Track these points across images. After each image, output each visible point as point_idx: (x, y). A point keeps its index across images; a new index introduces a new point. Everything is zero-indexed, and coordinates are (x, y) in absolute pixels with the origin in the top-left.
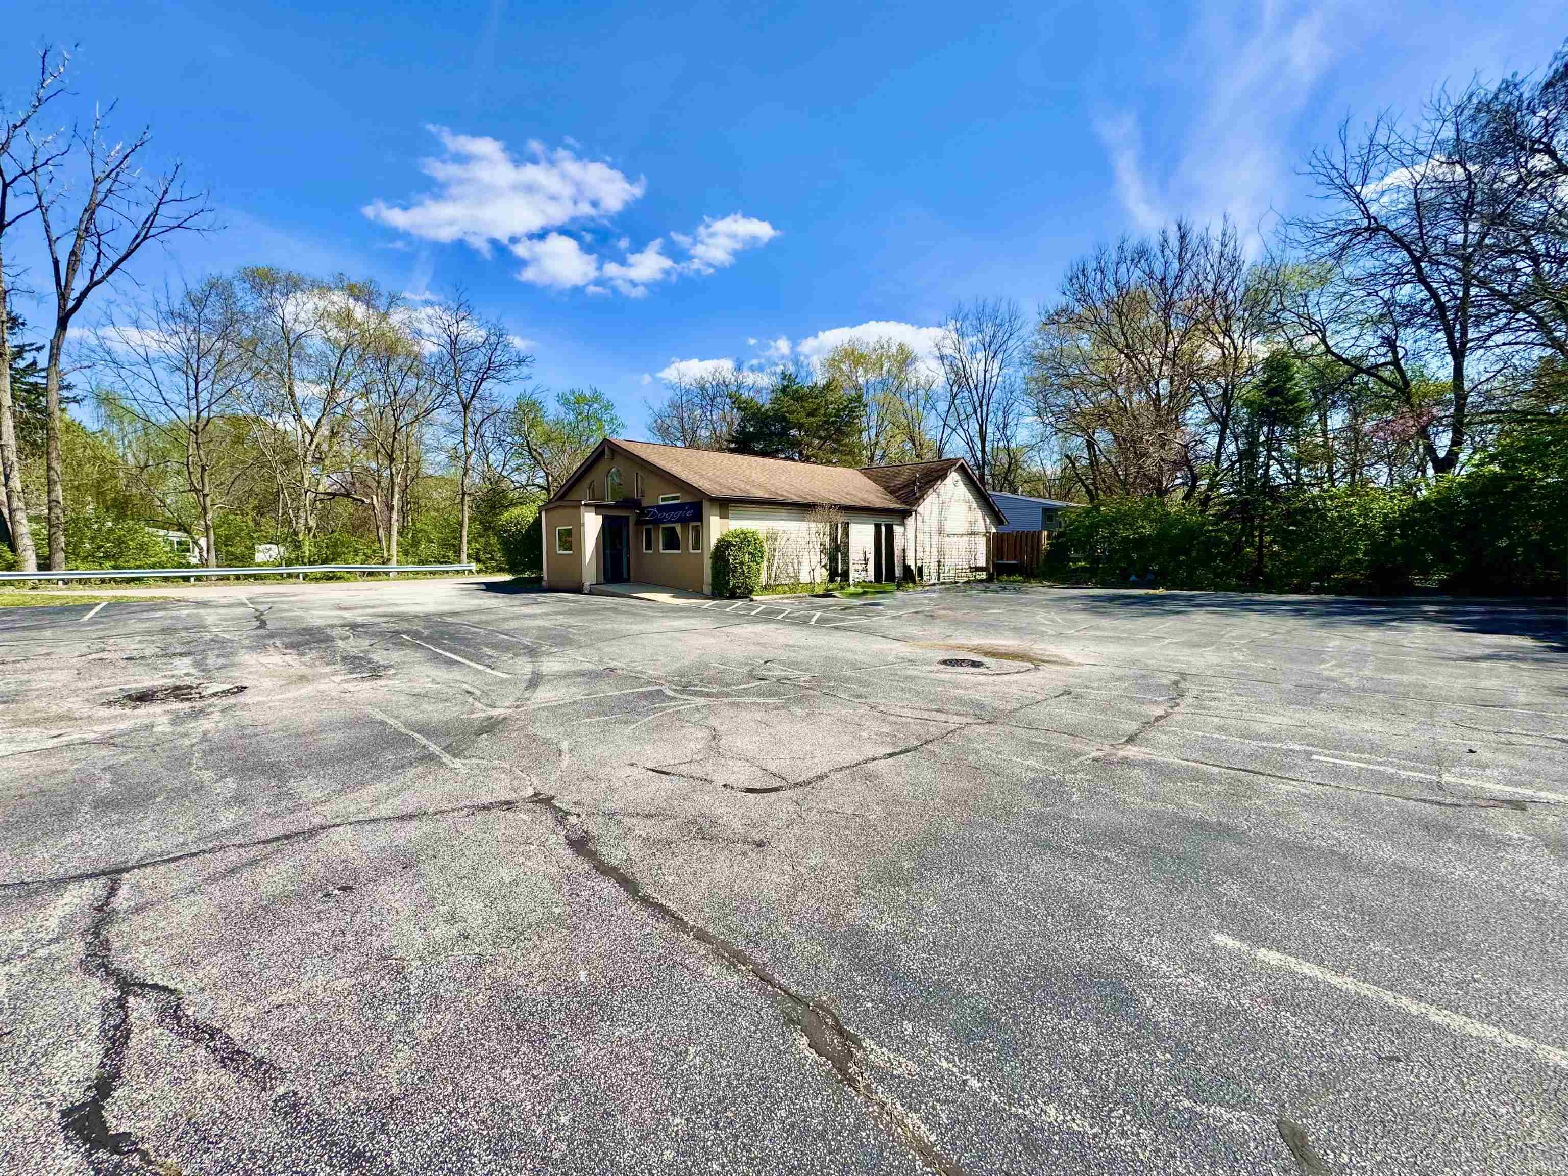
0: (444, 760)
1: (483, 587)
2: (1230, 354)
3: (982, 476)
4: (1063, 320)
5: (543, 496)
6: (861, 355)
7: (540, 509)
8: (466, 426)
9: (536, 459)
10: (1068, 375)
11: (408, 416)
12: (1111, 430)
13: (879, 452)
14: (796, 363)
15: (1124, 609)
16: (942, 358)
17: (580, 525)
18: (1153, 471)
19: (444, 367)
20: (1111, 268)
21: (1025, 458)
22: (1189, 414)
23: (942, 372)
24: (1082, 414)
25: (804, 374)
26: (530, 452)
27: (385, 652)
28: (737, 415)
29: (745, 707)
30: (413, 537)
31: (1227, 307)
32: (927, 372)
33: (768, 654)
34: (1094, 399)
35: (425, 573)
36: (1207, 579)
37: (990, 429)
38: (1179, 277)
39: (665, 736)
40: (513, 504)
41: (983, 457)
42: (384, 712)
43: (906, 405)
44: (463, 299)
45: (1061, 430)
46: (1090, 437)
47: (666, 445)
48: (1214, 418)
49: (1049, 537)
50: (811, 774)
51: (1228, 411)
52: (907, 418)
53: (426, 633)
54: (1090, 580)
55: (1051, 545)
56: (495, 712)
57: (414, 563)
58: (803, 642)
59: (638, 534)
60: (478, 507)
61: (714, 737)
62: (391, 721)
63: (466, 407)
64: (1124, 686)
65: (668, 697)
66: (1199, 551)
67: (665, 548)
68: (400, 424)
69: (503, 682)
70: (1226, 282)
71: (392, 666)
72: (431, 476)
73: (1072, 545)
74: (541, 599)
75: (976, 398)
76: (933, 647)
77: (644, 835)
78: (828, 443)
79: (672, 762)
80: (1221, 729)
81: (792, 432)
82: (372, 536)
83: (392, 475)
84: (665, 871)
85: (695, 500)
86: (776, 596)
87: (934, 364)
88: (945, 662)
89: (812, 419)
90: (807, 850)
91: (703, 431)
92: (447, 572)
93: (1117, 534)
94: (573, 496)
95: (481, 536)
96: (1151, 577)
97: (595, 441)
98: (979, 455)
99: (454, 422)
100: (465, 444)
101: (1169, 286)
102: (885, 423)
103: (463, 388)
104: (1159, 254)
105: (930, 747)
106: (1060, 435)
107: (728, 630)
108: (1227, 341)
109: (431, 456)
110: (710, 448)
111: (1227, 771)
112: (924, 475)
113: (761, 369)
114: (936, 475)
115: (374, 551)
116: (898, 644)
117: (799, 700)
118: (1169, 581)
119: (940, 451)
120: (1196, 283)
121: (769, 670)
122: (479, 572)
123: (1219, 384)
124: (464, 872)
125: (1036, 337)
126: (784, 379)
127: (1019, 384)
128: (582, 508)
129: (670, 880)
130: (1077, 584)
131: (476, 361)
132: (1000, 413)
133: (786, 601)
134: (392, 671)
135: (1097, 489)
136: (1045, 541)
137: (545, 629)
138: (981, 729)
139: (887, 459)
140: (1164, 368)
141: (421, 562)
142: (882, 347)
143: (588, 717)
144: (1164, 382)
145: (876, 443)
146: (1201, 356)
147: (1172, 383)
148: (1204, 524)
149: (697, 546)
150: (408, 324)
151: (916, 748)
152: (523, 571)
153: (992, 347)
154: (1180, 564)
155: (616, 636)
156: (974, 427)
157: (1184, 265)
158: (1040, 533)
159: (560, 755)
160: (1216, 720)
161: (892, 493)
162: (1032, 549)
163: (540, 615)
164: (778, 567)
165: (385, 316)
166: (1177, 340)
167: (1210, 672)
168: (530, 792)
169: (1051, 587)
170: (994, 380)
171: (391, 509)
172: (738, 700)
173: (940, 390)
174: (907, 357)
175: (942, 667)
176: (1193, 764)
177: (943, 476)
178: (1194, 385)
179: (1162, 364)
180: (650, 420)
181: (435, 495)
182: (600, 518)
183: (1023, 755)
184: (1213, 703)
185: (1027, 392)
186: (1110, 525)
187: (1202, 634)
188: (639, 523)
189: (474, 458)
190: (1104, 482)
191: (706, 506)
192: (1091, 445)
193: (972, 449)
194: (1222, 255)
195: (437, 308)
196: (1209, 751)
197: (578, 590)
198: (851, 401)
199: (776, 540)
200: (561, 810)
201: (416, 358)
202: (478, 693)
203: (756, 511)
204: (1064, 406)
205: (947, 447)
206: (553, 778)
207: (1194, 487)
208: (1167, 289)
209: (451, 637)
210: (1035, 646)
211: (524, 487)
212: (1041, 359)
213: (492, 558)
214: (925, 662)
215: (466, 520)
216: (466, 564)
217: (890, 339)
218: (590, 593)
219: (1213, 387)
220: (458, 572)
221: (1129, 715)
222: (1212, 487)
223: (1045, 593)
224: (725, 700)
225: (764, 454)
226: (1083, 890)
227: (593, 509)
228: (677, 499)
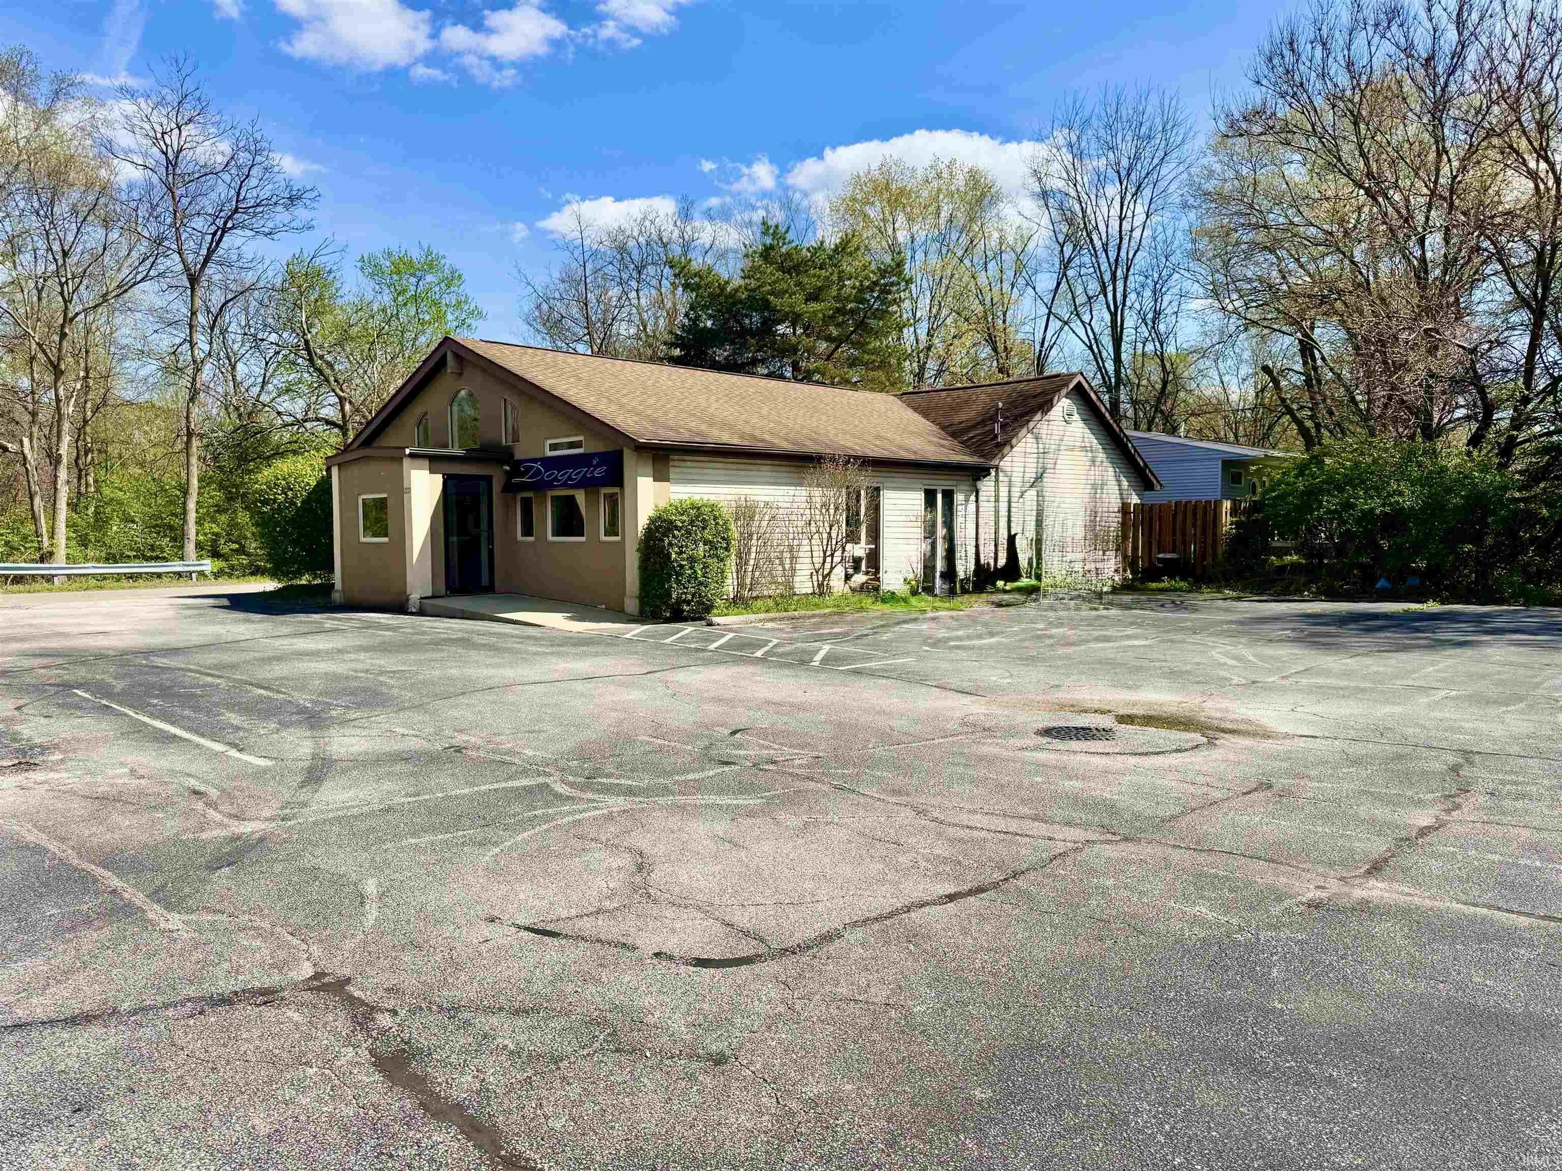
0: (150, 915)
1: (226, 602)
2: (1548, 190)
3: (1115, 404)
4: (1256, 129)
5: (334, 438)
6: (902, 192)
7: (330, 462)
8: (194, 313)
9: (320, 371)
10: (1265, 227)
11: (87, 296)
12: (1343, 322)
13: (932, 365)
14: (787, 204)
15: (1368, 639)
16: (1045, 195)
17: (401, 491)
18: (1413, 394)
19: (153, 207)
20: (1340, 39)
21: (1192, 371)
22: (1478, 294)
23: (1045, 221)
24: (1292, 294)
25: (802, 224)
26: (311, 360)
27: (43, 721)
28: (682, 300)
29: (697, 811)
30: (96, 513)
31: (1542, 106)
32: (1019, 220)
33: (741, 717)
34: (1311, 268)
35: (118, 577)
36: (1511, 585)
37: (1130, 321)
38: (1458, 55)
39: (553, 867)
40: (279, 453)
41: (1117, 372)
42: (42, 829)
43: (982, 279)
44: (189, 85)
45: (1254, 323)
46: (1306, 335)
47: (557, 350)
48: (1522, 302)
49: (1234, 511)
50: (810, 934)
51: (1546, 289)
52: (982, 302)
53: (119, 686)
54: (1306, 586)
55: (1238, 525)
56: (246, 828)
57: (98, 560)
58: (799, 697)
59: (508, 507)
60: (215, 458)
61: (640, 868)
62: (53, 846)
63: (194, 280)
64: (1364, 774)
65: (559, 797)
66: (1498, 534)
67: (557, 532)
68: (72, 310)
69: (260, 774)
70: (1540, 63)
71: (56, 747)
72: (130, 403)
73: (1275, 527)
74: (329, 624)
75: (1104, 266)
76: (1027, 705)
77: (512, 1047)
78: (844, 347)
79: (564, 914)
80: (1534, 848)
81: (781, 329)
82: (21, 510)
83: (58, 400)
84: (549, 1110)
85: (611, 449)
86: (752, 617)
87: (1030, 206)
88: (1047, 732)
89: (814, 306)
90: (802, 1070)
91: (624, 325)
92: (159, 575)
93: (1353, 506)
94: (390, 439)
95: (220, 510)
96: (1414, 581)
97: (428, 341)
98: (1110, 366)
99: (174, 306)
100: (192, 345)
101: (1440, 70)
102: (944, 312)
103: (189, 245)
104: (1423, 15)
105: (1021, 883)
106: (1253, 331)
107: (669, 676)
108: (1543, 166)
109: (130, 366)
110: (636, 357)
111: (1543, 923)
112: (1012, 404)
113: (724, 215)
114: (1033, 403)
115: (25, 538)
116: (966, 700)
117: (792, 800)
118: (1446, 588)
119: (1041, 362)
120: (1487, 67)
121: (740, 746)
122: (217, 575)
123: (1528, 242)
124: (184, 1117)
125: (1210, 160)
126: (765, 233)
127: (1181, 242)
128: (406, 462)
129: (558, 1126)
130: (1283, 595)
131: (213, 196)
132: (1148, 293)
133: (769, 625)
134: (57, 756)
135: (1318, 426)
136: (1227, 521)
137: (336, 677)
138: (1111, 852)
139: (947, 377)
140: (1433, 213)
141: (111, 558)
142: (939, 176)
143: (414, 835)
144: (1434, 240)
145: (929, 348)
146: (1498, 193)
147: (1447, 241)
148: (1505, 488)
149: (613, 528)
150: (87, 130)
151: (996, 885)
152: (298, 574)
153: (1133, 177)
154: (1463, 560)
155: (468, 689)
156: (1101, 317)
157: (1466, 33)
158: (1218, 504)
159: (362, 904)
160: (1525, 833)
161: (954, 435)
162: (1204, 532)
163: (327, 652)
164: (756, 566)
165: (46, 116)
166: (1456, 164)
167: (1515, 749)
168: (307, 970)
169: (1239, 599)
170: (1137, 234)
171: (55, 460)
172: (681, 799)
173: (1041, 253)
174: (983, 194)
175: (1045, 740)
176: (1485, 911)
177: (1045, 406)
178: (1486, 244)
179: (1430, 207)
180: (528, 306)
181: (138, 436)
182: (437, 480)
183: (1186, 898)
184: (1520, 804)
185: (1195, 255)
186: (1341, 490)
187: (1502, 682)
188: (509, 488)
189: (207, 371)
190: (1331, 413)
191: (629, 459)
192: (1307, 348)
193: (1098, 357)
194: (1532, 17)
195: (141, 100)
196: (1512, 888)
197: (399, 607)
198: (883, 273)
199: (752, 518)
200: (363, 1003)
201: (103, 191)
202: (214, 793)
203: (716, 467)
204: (1260, 279)
205: (1054, 352)
206: (349, 945)
207: (1487, 421)
208: (1436, 75)
209: (166, 692)
210: (1209, 704)
211: (300, 423)
212: (1220, 199)
213: (242, 551)
214: (1012, 731)
215: (195, 482)
216: (192, 561)
217: (953, 162)
218: (421, 613)
219: (1519, 247)
220: (179, 575)
221: (1376, 827)
222: (1517, 423)
223: (1227, 610)
224: (661, 801)
225: (731, 367)
226: (1290, 1135)
227: (426, 463)
228: (579, 446)
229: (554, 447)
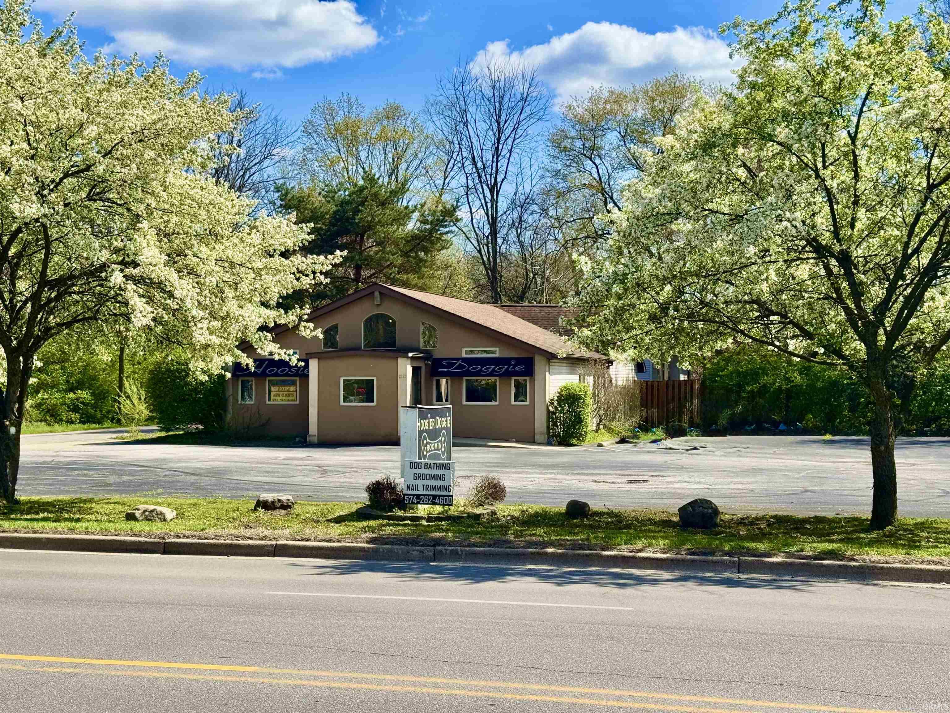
17: (396, 376)
85: (523, 356)
128: (402, 360)
149: (520, 399)
182: (411, 369)
191: (539, 363)
197: (389, 443)
227: (410, 360)
228: (493, 353)
229: (470, 352)
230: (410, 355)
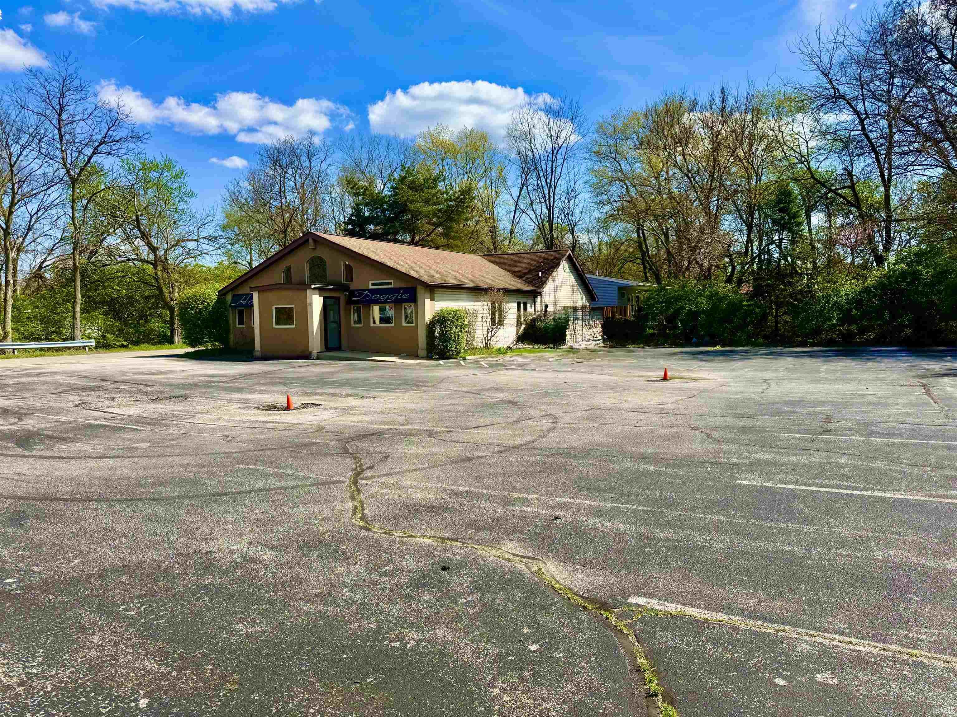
17: (306, 306)
55: (635, 316)
85: (409, 286)
92: (69, 348)
96: (707, 338)
114: (552, 263)
118: (720, 341)
128: (309, 291)
130: (657, 345)
136: (630, 314)
149: (410, 321)
161: (519, 277)
171: (6, 284)
177: (557, 265)
182: (322, 300)
188: (349, 302)
191: (420, 291)
197: (306, 356)
203: (449, 293)
215: (79, 295)
218: (318, 359)
227: (317, 291)
228: (390, 284)
229: (373, 284)
230: (313, 286)
